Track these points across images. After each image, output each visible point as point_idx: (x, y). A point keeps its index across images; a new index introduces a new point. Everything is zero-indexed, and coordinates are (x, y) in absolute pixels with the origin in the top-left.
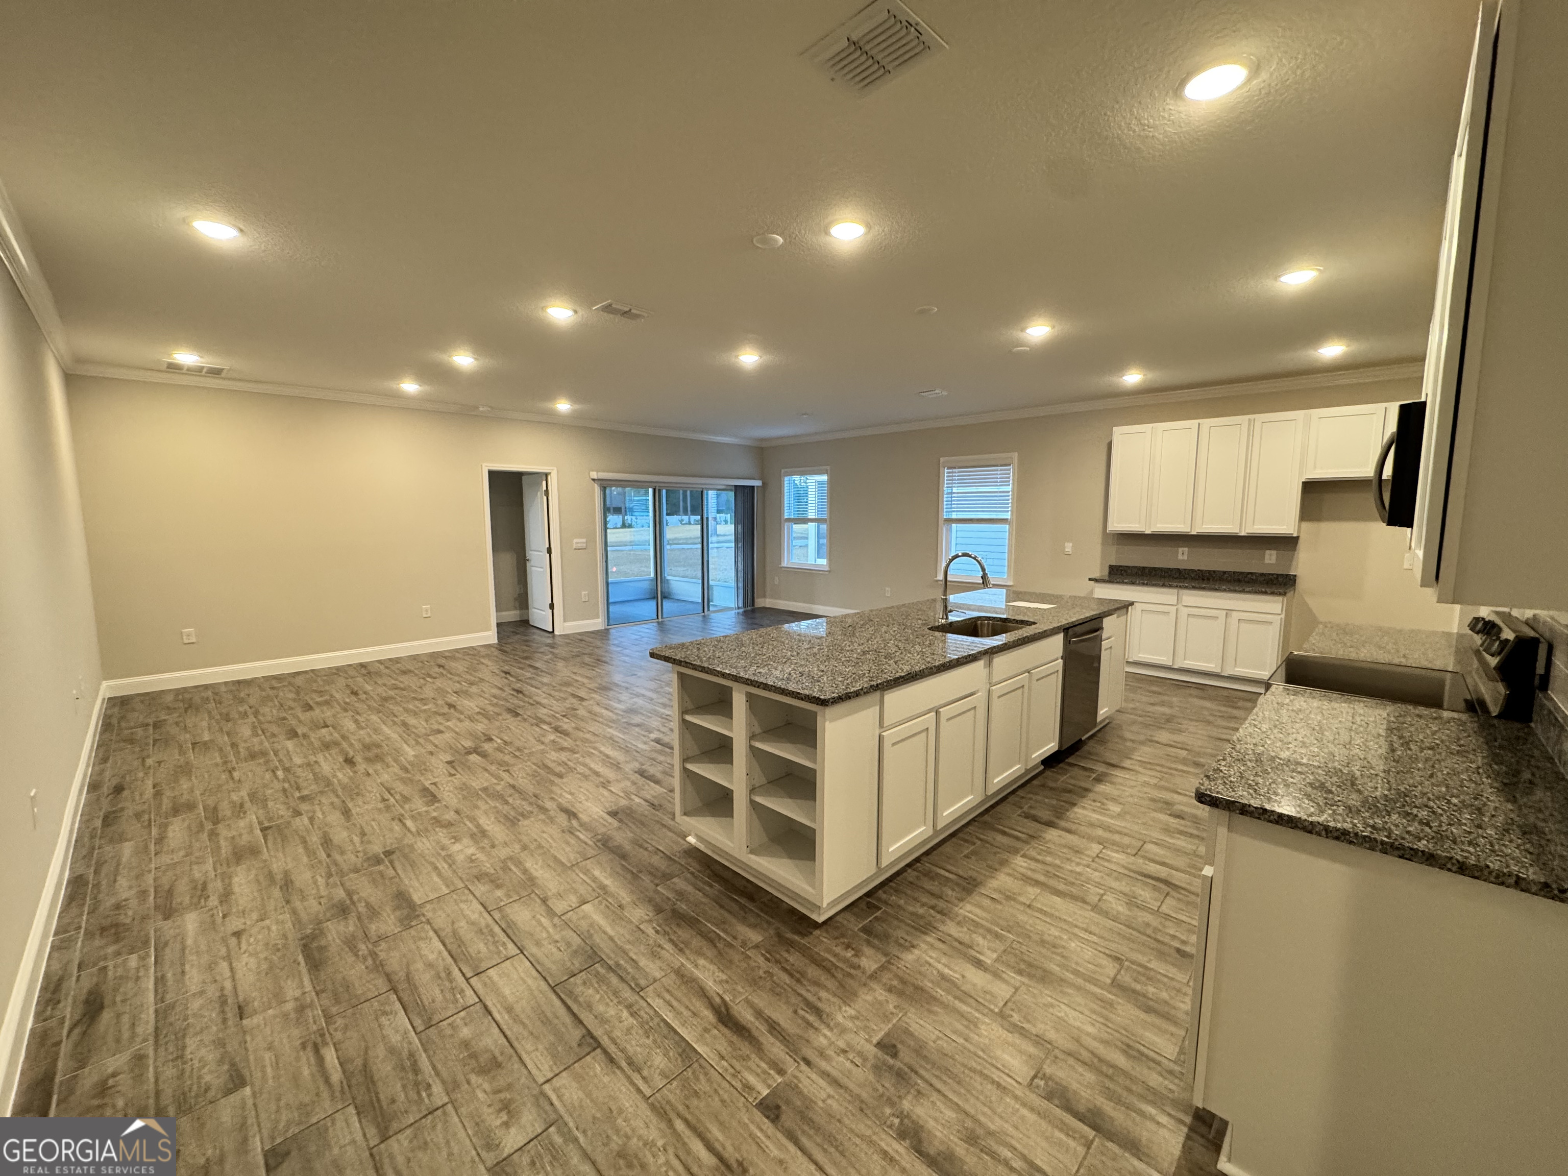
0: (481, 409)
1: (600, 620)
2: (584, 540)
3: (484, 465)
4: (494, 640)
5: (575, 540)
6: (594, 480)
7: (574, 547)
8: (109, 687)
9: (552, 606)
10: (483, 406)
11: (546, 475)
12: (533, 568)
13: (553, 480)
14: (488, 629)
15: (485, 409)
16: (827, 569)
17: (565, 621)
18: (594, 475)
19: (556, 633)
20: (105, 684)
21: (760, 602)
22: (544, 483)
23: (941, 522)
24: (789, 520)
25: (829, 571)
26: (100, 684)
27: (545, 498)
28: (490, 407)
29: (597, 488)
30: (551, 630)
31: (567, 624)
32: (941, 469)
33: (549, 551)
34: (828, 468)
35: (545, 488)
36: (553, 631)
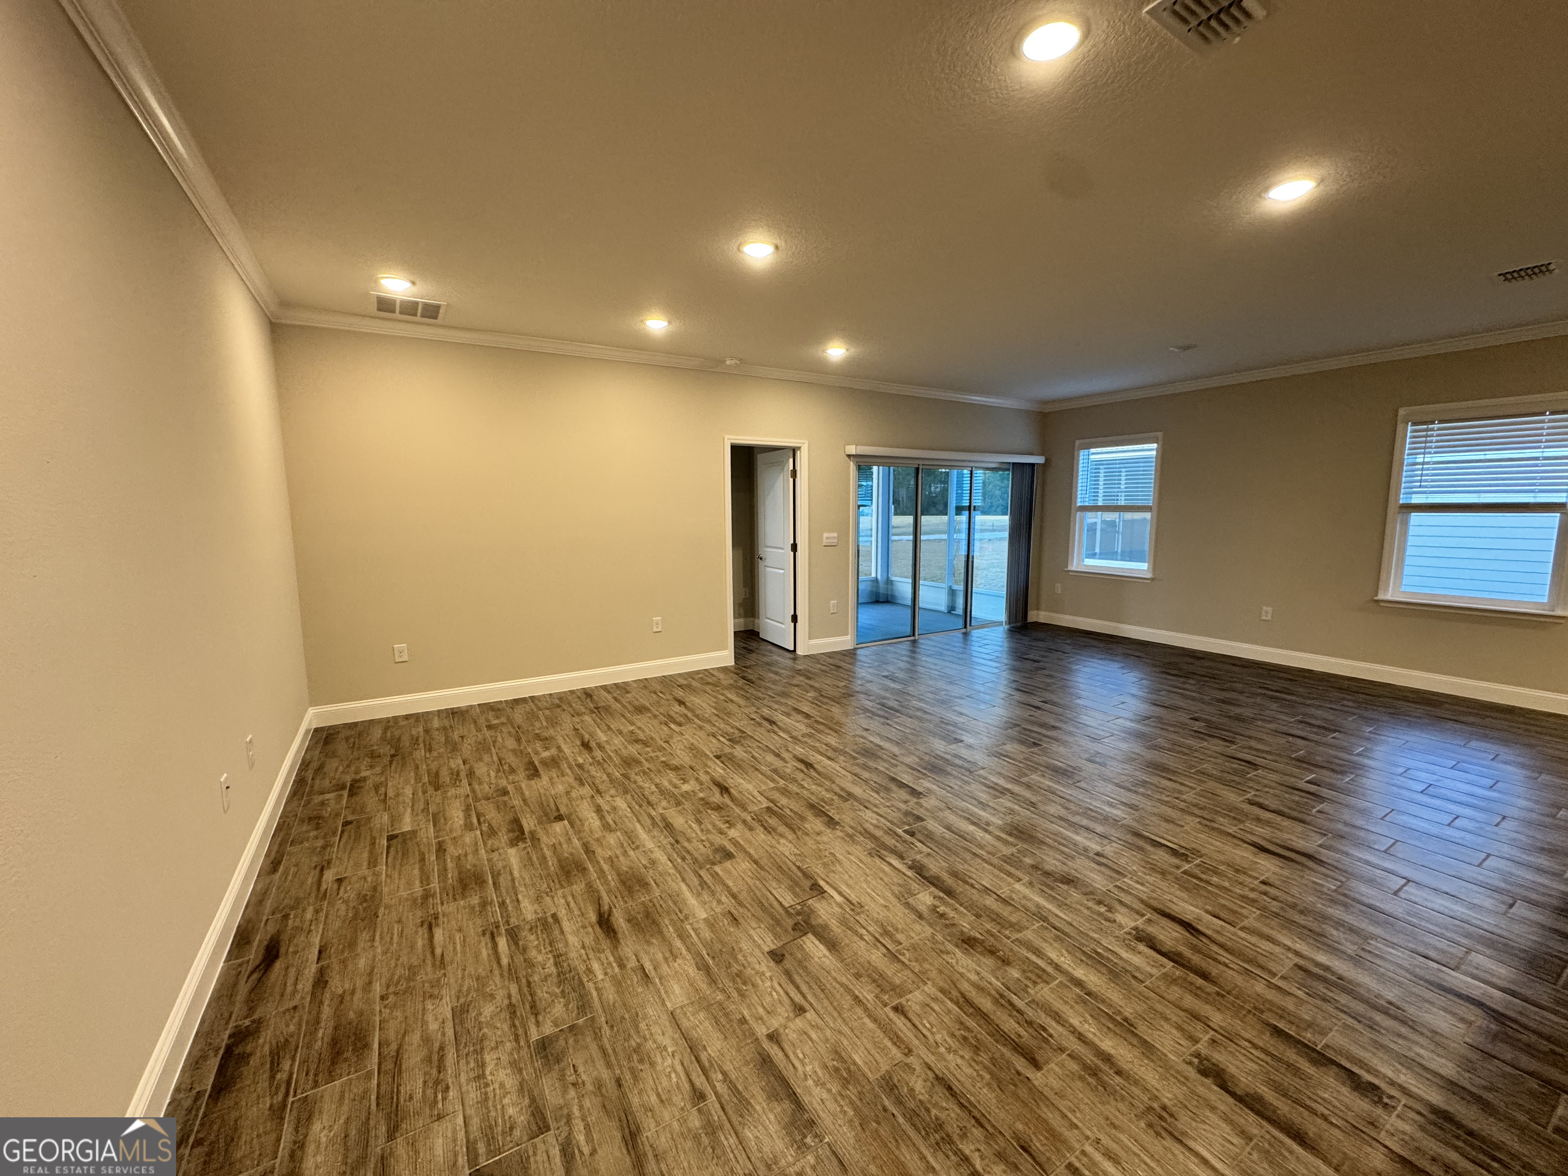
0: (728, 362)
1: (849, 637)
2: (835, 535)
3: (727, 437)
4: (730, 662)
5: (826, 535)
6: (849, 456)
7: (825, 542)
8: (315, 715)
9: (795, 618)
10: (732, 358)
11: (794, 451)
12: (768, 569)
13: (803, 458)
14: (724, 647)
15: (733, 362)
16: (1149, 575)
17: (810, 638)
18: (852, 449)
19: (800, 652)
20: (311, 711)
21: (1034, 616)
22: (791, 460)
23: (1392, 509)
24: (1084, 509)
25: (1152, 579)
26: (306, 711)
27: (791, 480)
28: (740, 360)
29: (852, 467)
30: (792, 648)
31: (813, 642)
32: (1400, 427)
33: (794, 547)
34: (1160, 434)
35: (791, 468)
36: (795, 650)
